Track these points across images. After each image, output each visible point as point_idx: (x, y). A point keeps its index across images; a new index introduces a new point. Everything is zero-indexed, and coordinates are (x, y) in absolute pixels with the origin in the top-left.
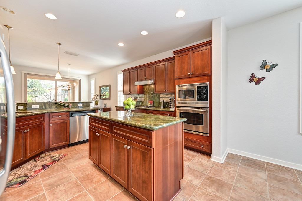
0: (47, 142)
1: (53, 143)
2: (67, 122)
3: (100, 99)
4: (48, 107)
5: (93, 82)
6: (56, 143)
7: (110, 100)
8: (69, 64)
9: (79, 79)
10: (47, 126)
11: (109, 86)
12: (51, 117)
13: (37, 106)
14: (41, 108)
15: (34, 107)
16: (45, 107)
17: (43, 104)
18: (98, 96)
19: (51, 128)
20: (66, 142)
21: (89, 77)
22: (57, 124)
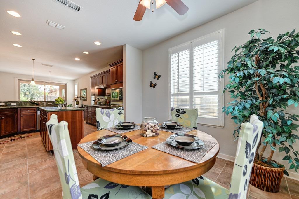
0: (19, 127)
1: (24, 128)
2: (35, 115)
3: (81, 100)
4: (24, 105)
5: (76, 86)
6: (26, 129)
7: (86, 101)
8: (51, 72)
9: (66, 83)
10: (19, 117)
11: (86, 89)
12: (22, 111)
13: (15, 104)
14: (18, 105)
15: (12, 104)
16: (22, 105)
17: (19, 102)
18: (79, 97)
19: (22, 118)
20: (34, 128)
21: (74, 81)
22: (27, 115)
